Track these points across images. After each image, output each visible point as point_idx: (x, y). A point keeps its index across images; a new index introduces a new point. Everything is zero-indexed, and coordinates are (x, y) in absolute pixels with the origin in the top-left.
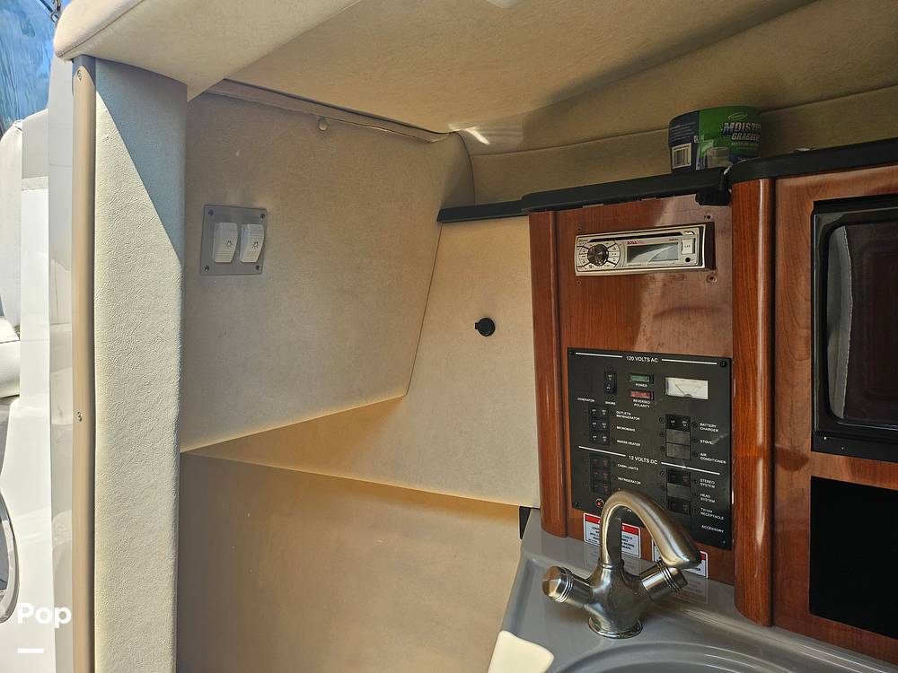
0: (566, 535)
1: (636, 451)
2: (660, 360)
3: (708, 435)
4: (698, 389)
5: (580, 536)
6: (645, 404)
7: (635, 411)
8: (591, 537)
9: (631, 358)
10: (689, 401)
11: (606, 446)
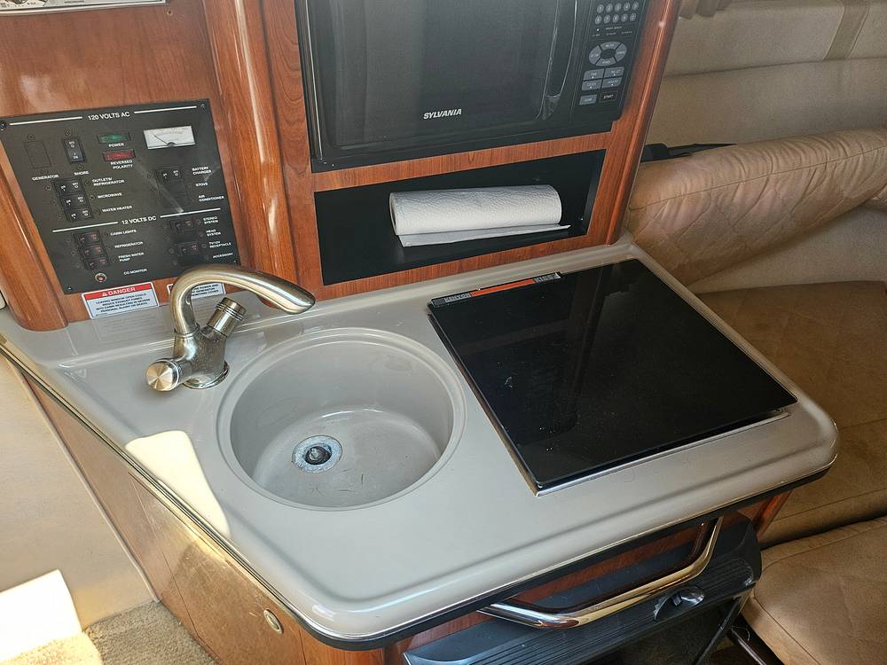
0: (67, 323)
1: (128, 214)
2: (132, 113)
3: (200, 178)
4: (183, 136)
5: (86, 317)
6: (127, 164)
7: (116, 174)
8: (99, 312)
9: (95, 117)
10: (171, 150)
11: (91, 219)
